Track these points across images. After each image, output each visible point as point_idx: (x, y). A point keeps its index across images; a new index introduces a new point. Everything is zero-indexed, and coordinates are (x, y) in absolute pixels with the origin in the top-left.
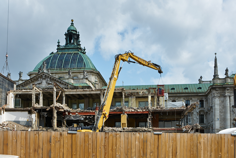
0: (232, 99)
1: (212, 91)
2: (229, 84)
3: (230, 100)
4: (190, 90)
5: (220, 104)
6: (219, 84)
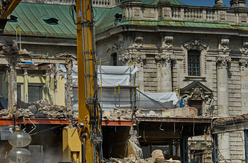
0: (178, 71)
1: (121, 39)
2: (173, 24)
3: (172, 73)
4: (25, 24)
5: (146, 83)
6: (142, 21)
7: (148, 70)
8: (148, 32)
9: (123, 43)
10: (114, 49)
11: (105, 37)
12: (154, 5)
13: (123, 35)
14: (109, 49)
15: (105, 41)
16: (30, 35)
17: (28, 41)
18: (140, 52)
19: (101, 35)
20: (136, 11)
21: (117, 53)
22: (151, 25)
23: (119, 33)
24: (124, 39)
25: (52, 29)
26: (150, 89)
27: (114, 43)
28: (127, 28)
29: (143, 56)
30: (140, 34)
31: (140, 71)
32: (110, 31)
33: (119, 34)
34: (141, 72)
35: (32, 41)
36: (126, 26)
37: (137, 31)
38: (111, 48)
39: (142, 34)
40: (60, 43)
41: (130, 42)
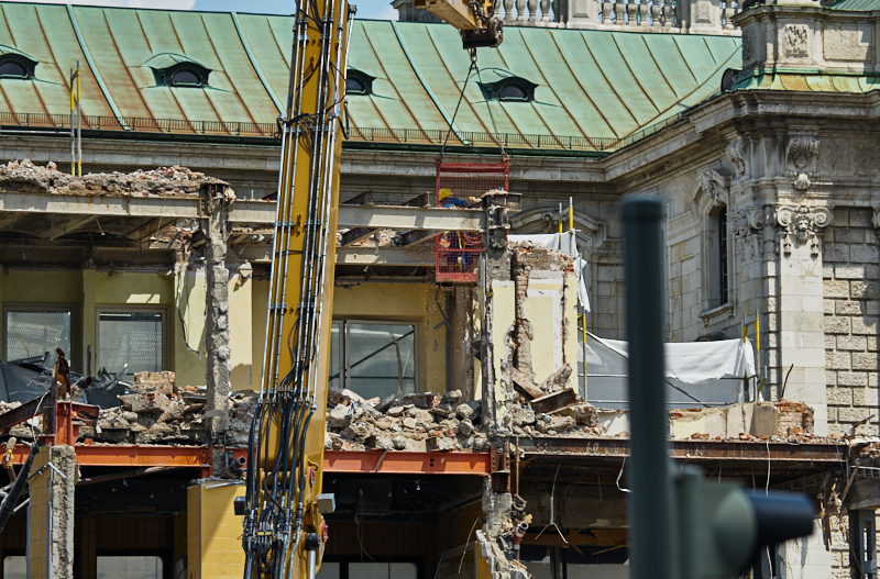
4: (403, 101)
5: (833, 322)
6: (820, 74)
7: (842, 272)
8: (840, 120)
9: (741, 163)
10: (717, 190)
11: (684, 144)
12: (871, 12)
13: (741, 133)
14: (700, 192)
15: (687, 160)
16: (410, 141)
17: (400, 166)
18: (810, 198)
19: (669, 135)
20: (793, 37)
21: (727, 203)
22: (855, 89)
23: (727, 125)
24: (744, 149)
25: (506, 119)
26: (850, 347)
27: (718, 166)
28: (753, 104)
29: (821, 213)
30: (807, 127)
31: (810, 273)
32: (696, 116)
33: (726, 131)
34: (813, 279)
35: (415, 166)
36: (745, 95)
37: (794, 116)
38: (706, 186)
39: (816, 128)
40: (525, 171)
41: (769, 159)
